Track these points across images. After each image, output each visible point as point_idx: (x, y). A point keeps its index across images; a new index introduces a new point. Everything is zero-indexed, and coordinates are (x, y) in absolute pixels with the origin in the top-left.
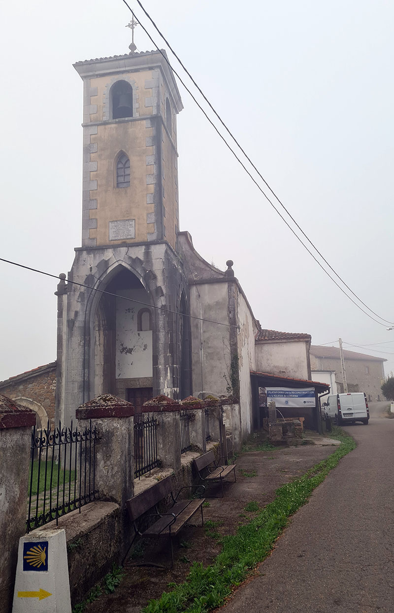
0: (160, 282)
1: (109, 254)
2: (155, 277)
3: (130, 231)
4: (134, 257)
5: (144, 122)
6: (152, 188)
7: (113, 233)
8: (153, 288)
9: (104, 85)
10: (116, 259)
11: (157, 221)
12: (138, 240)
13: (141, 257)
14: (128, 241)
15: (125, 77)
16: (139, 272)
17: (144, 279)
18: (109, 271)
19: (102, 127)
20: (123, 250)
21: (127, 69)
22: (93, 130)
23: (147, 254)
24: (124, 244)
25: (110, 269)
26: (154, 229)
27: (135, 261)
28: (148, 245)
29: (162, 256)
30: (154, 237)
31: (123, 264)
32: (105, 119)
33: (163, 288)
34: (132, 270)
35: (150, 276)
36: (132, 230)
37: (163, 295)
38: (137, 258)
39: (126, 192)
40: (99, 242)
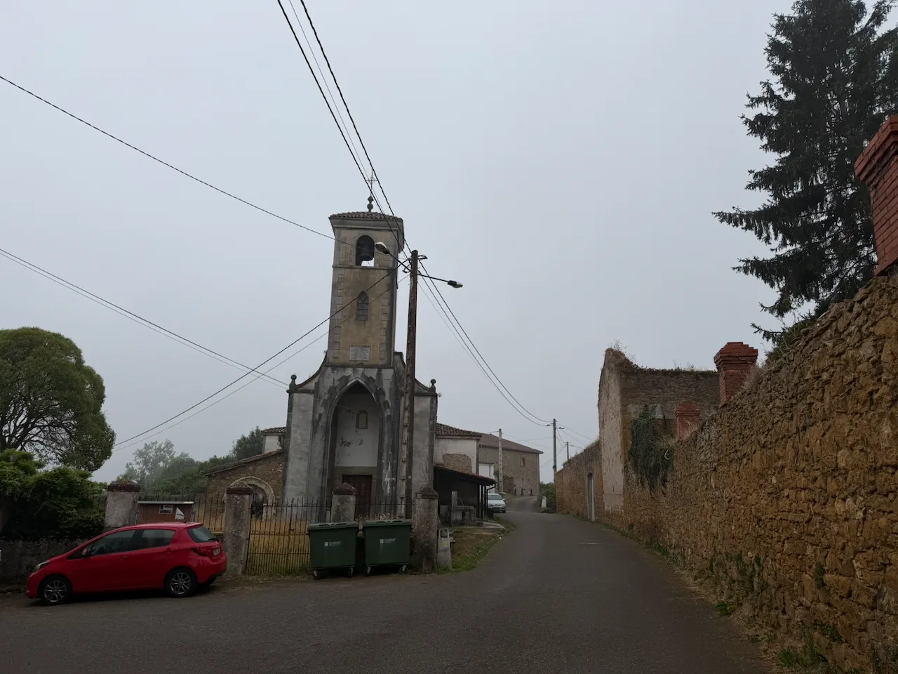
0: (387, 398)
1: (349, 372)
2: (384, 394)
3: (366, 356)
4: (369, 376)
5: (382, 271)
6: (385, 324)
7: (352, 355)
8: (381, 402)
9: (352, 236)
10: (354, 376)
11: (387, 350)
12: (372, 362)
13: (374, 377)
14: (365, 363)
15: (370, 234)
16: (371, 388)
17: (376, 394)
18: (348, 385)
19: (349, 270)
20: (361, 370)
21: (372, 228)
22: (342, 271)
23: (379, 375)
24: (361, 365)
25: (349, 384)
26: (384, 355)
27: (369, 379)
28: (380, 368)
29: (390, 378)
30: (384, 362)
31: (360, 381)
32: (351, 264)
33: (389, 402)
34: (367, 386)
35: (380, 392)
36: (368, 354)
37: (389, 408)
38: (371, 377)
39: (365, 325)
40: (341, 360)
